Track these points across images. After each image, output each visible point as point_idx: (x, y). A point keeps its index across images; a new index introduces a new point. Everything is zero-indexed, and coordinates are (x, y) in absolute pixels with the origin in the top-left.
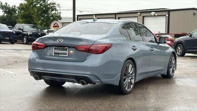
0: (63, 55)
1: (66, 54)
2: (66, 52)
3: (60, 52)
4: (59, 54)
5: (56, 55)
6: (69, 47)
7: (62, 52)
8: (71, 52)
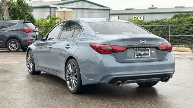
0: (145, 56)
1: (149, 55)
2: (148, 53)
3: (142, 53)
4: (141, 55)
5: (138, 56)
6: (150, 47)
7: (144, 53)
8: (153, 52)
